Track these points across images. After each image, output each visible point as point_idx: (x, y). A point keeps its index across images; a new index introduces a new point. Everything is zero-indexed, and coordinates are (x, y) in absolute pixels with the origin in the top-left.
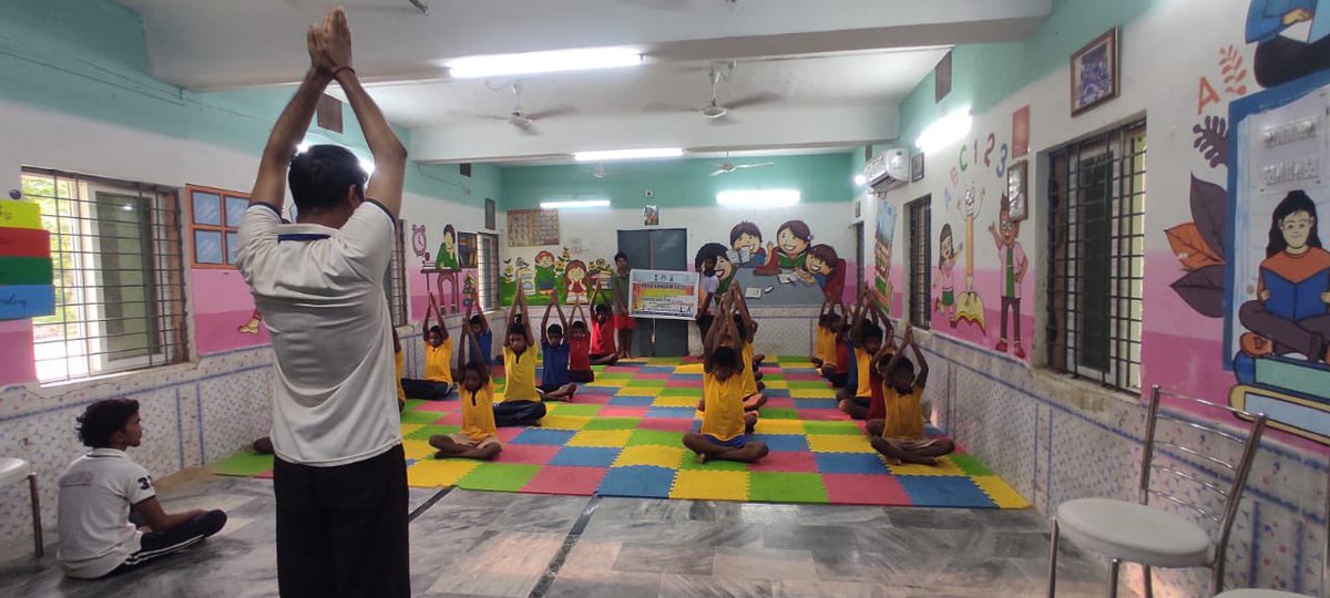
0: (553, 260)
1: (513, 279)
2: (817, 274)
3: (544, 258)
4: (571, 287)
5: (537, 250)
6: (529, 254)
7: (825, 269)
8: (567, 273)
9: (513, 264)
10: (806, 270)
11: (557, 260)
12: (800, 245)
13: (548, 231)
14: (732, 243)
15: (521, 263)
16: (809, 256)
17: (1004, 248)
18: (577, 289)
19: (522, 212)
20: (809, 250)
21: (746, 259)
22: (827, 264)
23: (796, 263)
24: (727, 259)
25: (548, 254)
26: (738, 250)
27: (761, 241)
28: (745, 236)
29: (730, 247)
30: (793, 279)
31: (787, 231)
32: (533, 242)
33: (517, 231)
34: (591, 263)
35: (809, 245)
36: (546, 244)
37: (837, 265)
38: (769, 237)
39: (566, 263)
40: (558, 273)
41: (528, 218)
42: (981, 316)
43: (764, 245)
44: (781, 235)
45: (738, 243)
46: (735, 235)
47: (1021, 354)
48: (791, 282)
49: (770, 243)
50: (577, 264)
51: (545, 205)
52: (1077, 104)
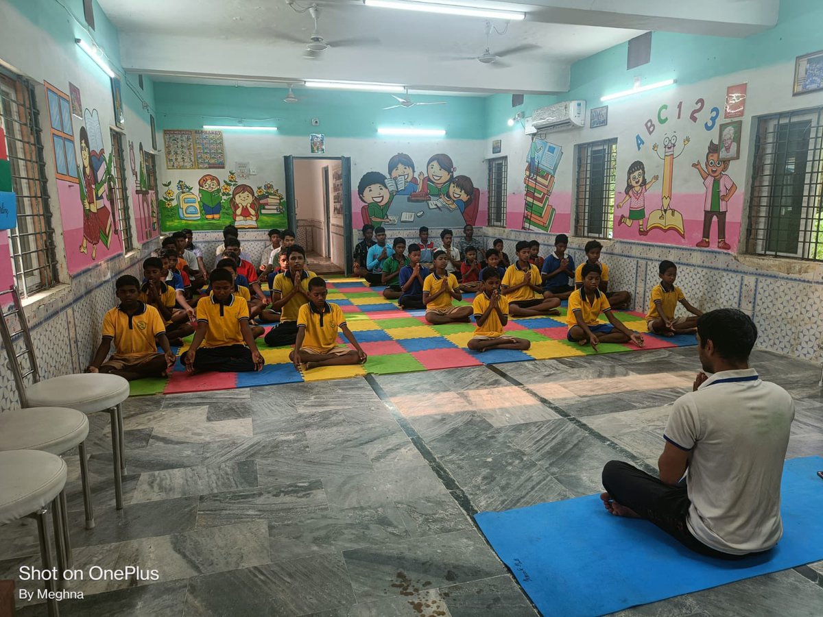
0: (219, 185)
1: (174, 203)
2: (458, 201)
3: (209, 182)
4: (239, 212)
5: (201, 173)
6: (192, 177)
7: (464, 197)
8: (234, 197)
9: (174, 187)
10: (449, 196)
11: (222, 184)
12: (445, 176)
13: (213, 155)
14: (390, 173)
15: (182, 187)
16: (452, 185)
17: (710, 180)
18: (246, 213)
19: (181, 132)
20: (452, 180)
21: (401, 187)
22: (465, 192)
23: (442, 192)
24: (386, 188)
25: (213, 178)
26: (395, 179)
27: (414, 171)
28: (400, 166)
29: (388, 176)
30: (439, 205)
31: (435, 163)
32: (196, 165)
33: (176, 153)
34: (259, 188)
35: (452, 176)
36: (210, 168)
37: (473, 193)
38: (421, 167)
39: (232, 188)
40: (224, 197)
41: (188, 139)
42: (680, 227)
43: (416, 175)
44: (430, 166)
45: (395, 173)
46: (392, 166)
47: (727, 247)
48: (438, 207)
49: (421, 173)
50: (244, 188)
51: (207, 128)
52: (799, 89)
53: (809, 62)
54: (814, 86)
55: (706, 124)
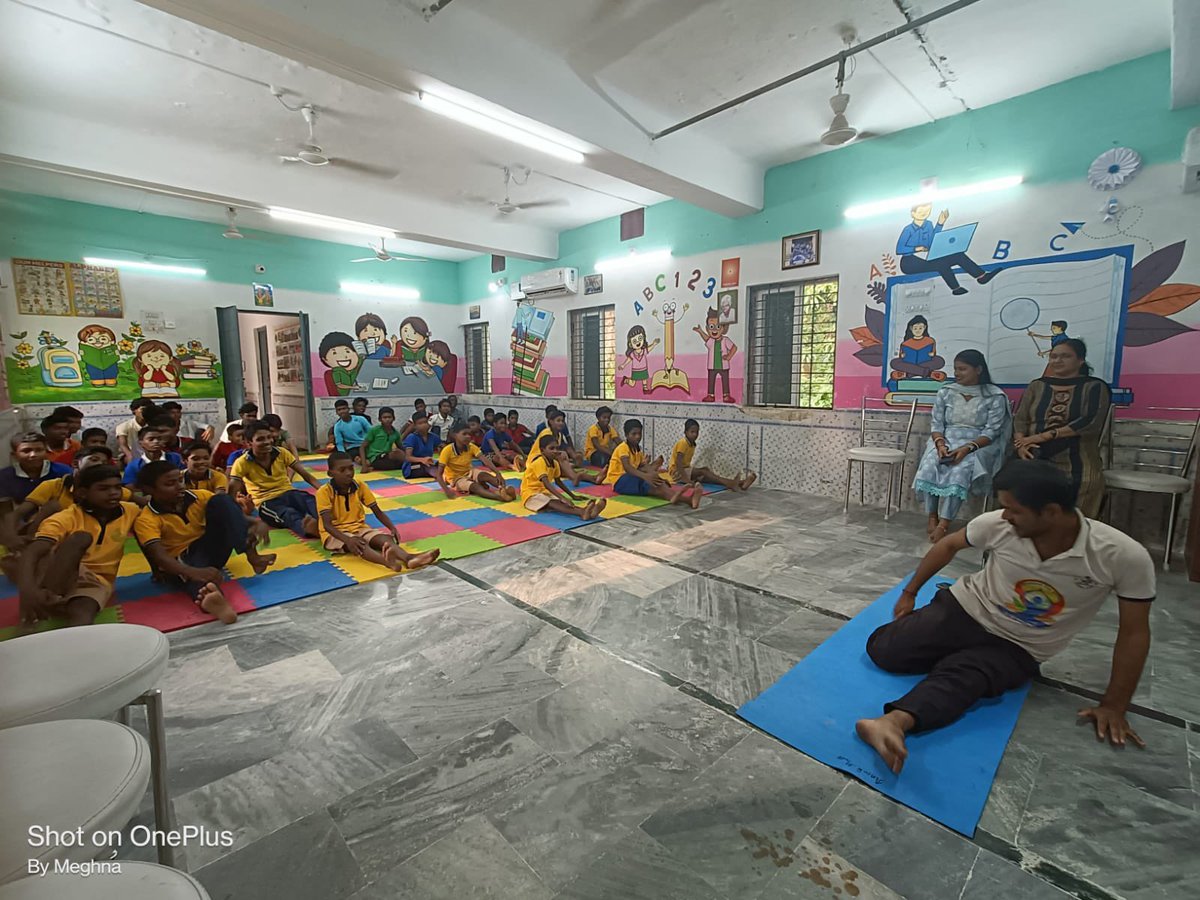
0: (114, 339)
1: (33, 363)
2: (435, 367)
3: (96, 335)
4: (148, 376)
6: (67, 329)
7: (441, 363)
8: (139, 357)
9: (34, 344)
10: (426, 363)
11: (119, 338)
12: (420, 341)
13: (107, 298)
14: (358, 335)
15: (46, 338)
16: (428, 350)
17: (711, 342)
18: (159, 377)
19: (46, 264)
20: (427, 345)
21: (372, 350)
22: (442, 358)
23: (418, 356)
24: (354, 351)
25: (103, 330)
26: (364, 341)
27: (386, 334)
28: (369, 327)
29: (356, 338)
30: (416, 371)
31: (408, 326)
32: (72, 311)
33: (36, 293)
34: (180, 346)
35: (428, 341)
36: (97, 315)
37: (451, 359)
38: (393, 331)
39: (137, 345)
40: (124, 356)
41: (58, 274)
42: (686, 386)
43: (388, 338)
44: (403, 329)
45: (363, 335)
46: (361, 326)
48: (415, 374)
49: (394, 336)
50: (155, 345)
51: (91, 261)
52: (787, 264)
53: (794, 242)
54: (799, 262)
55: (704, 293)
